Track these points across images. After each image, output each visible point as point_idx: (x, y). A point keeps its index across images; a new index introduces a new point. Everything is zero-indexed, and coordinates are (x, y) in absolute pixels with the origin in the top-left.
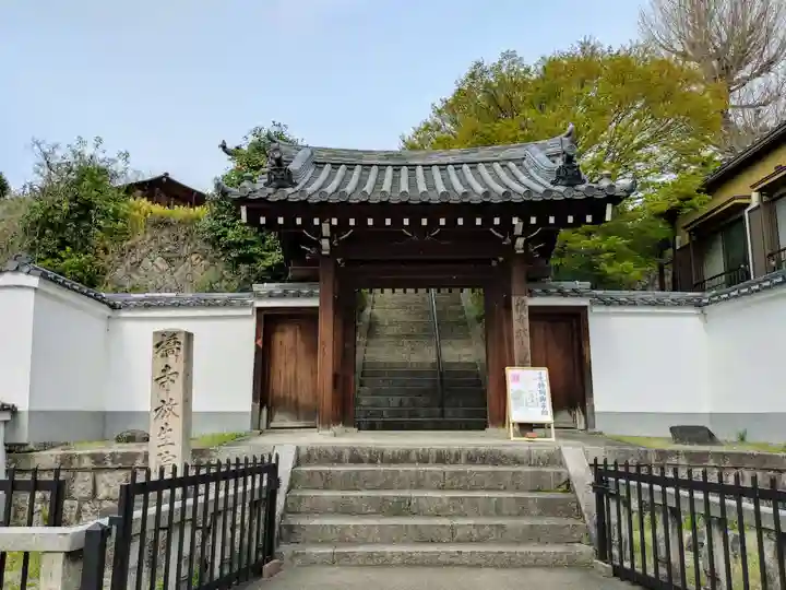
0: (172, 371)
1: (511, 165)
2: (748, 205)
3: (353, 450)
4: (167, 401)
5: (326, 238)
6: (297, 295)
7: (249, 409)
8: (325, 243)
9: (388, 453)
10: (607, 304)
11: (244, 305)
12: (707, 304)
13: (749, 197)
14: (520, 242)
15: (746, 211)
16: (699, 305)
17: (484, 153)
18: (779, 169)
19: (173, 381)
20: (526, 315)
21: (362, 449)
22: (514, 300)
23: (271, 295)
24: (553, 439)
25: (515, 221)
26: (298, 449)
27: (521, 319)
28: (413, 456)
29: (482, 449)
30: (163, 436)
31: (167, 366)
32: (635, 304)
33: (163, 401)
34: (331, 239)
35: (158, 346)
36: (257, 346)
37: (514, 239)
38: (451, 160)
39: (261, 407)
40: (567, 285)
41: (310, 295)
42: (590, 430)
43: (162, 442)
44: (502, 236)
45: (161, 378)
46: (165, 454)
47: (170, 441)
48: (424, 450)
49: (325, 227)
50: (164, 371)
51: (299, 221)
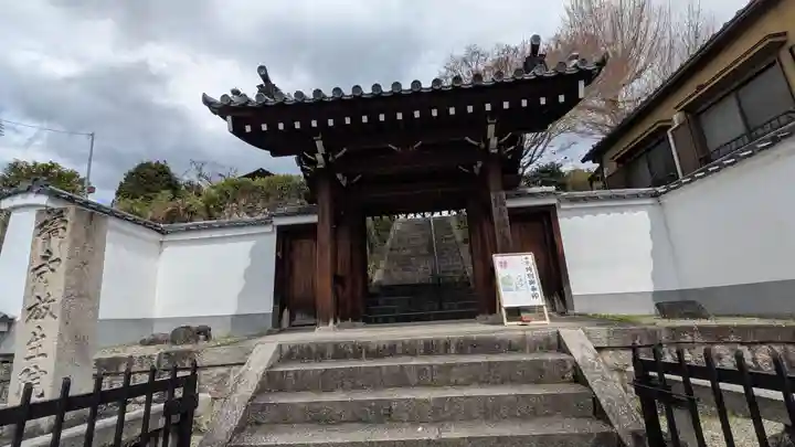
0: (53, 258)
2: (670, 127)
3: (336, 345)
4: (44, 297)
5: (320, 155)
7: (271, 311)
8: (320, 158)
9: (372, 347)
11: (263, 224)
13: (671, 120)
14: (494, 142)
15: (669, 132)
16: (653, 197)
18: (700, 87)
20: (506, 214)
21: (346, 344)
22: (493, 195)
23: (286, 215)
24: (548, 321)
26: (280, 346)
28: (399, 348)
30: (34, 344)
31: (48, 252)
33: (39, 297)
34: (325, 155)
35: (42, 225)
36: (277, 257)
37: (487, 142)
39: (281, 308)
42: (570, 314)
43: (30, 353)
44: (476, 143)
45: (40, 266)
46: (33, 370)
47: (41, 351)
48: (411, 341)
49: (319, 144)
50: (45, 258)
51: (281, 127)
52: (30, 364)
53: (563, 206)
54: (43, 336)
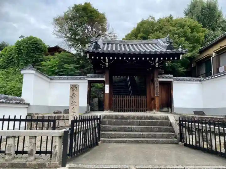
1: (154, 45)
2: (212, 56)
5: (107, 62)
6: (98, 77)
7: (86, 106)
8: (107, 64)
9: (125, 116)
10: (178, 80)
11: (85, 79)
12: (203, 81)
13: (212, 54)
14: (157, 64)
15: (211, 58)
16: (200, 81)
17: (146, 41)
18: (221, 47)
19: (75, 97)
20: (158, 83)
22: (155, 79)
23: (92, 77)
25: (157, 59)
26: (102, 115)
27: (157, 84)
28: (131, 118)
29: (149, 116)
30: (73, 110)
31: (74, 93)
32: (184, 80)
33: (73, 102)
34: (108, 62)
35: (71, 88)
36: (88, 90)
37: (155, 63)
38: (138, 43)
39: (89, 105)
40: (167, 76)
41: (102, 77)
42: (173, 112)
43: (73, 112)
44: (152, 63)
45: (72, 96)
49: (107, 60)
51: (102, 58)
52: (72, 114)
53: (175, 82)
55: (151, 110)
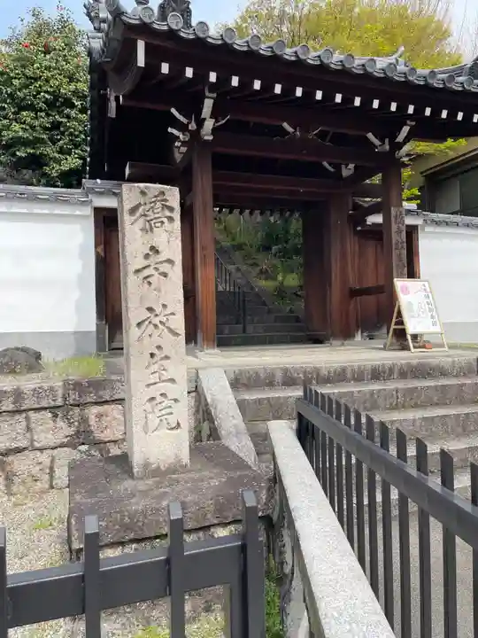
0: (162, 257)
3: (286, 371)
4: (158, 309)
7: (93, 328)
9: (324, 372)
11: (80, 202)
19: (165, 275)
21: (296, 370)
22: (393, 211)
26: (225, 373)
28: (349, 375)
30: (153, 368)
31: (152, 248)
33: (150, 309)
36: (97, 255)
39: (106, 325)
43: (153, 379)
45: (144, 268)
46: (159, 399)
47: (166, 375)
48: (359, 367)
49: (208, 105)
50: (147, 256)
51: (213, 77)
52: (153, 392)
53: (427, 229)
54: (167, 358)
55: (346, 334)
